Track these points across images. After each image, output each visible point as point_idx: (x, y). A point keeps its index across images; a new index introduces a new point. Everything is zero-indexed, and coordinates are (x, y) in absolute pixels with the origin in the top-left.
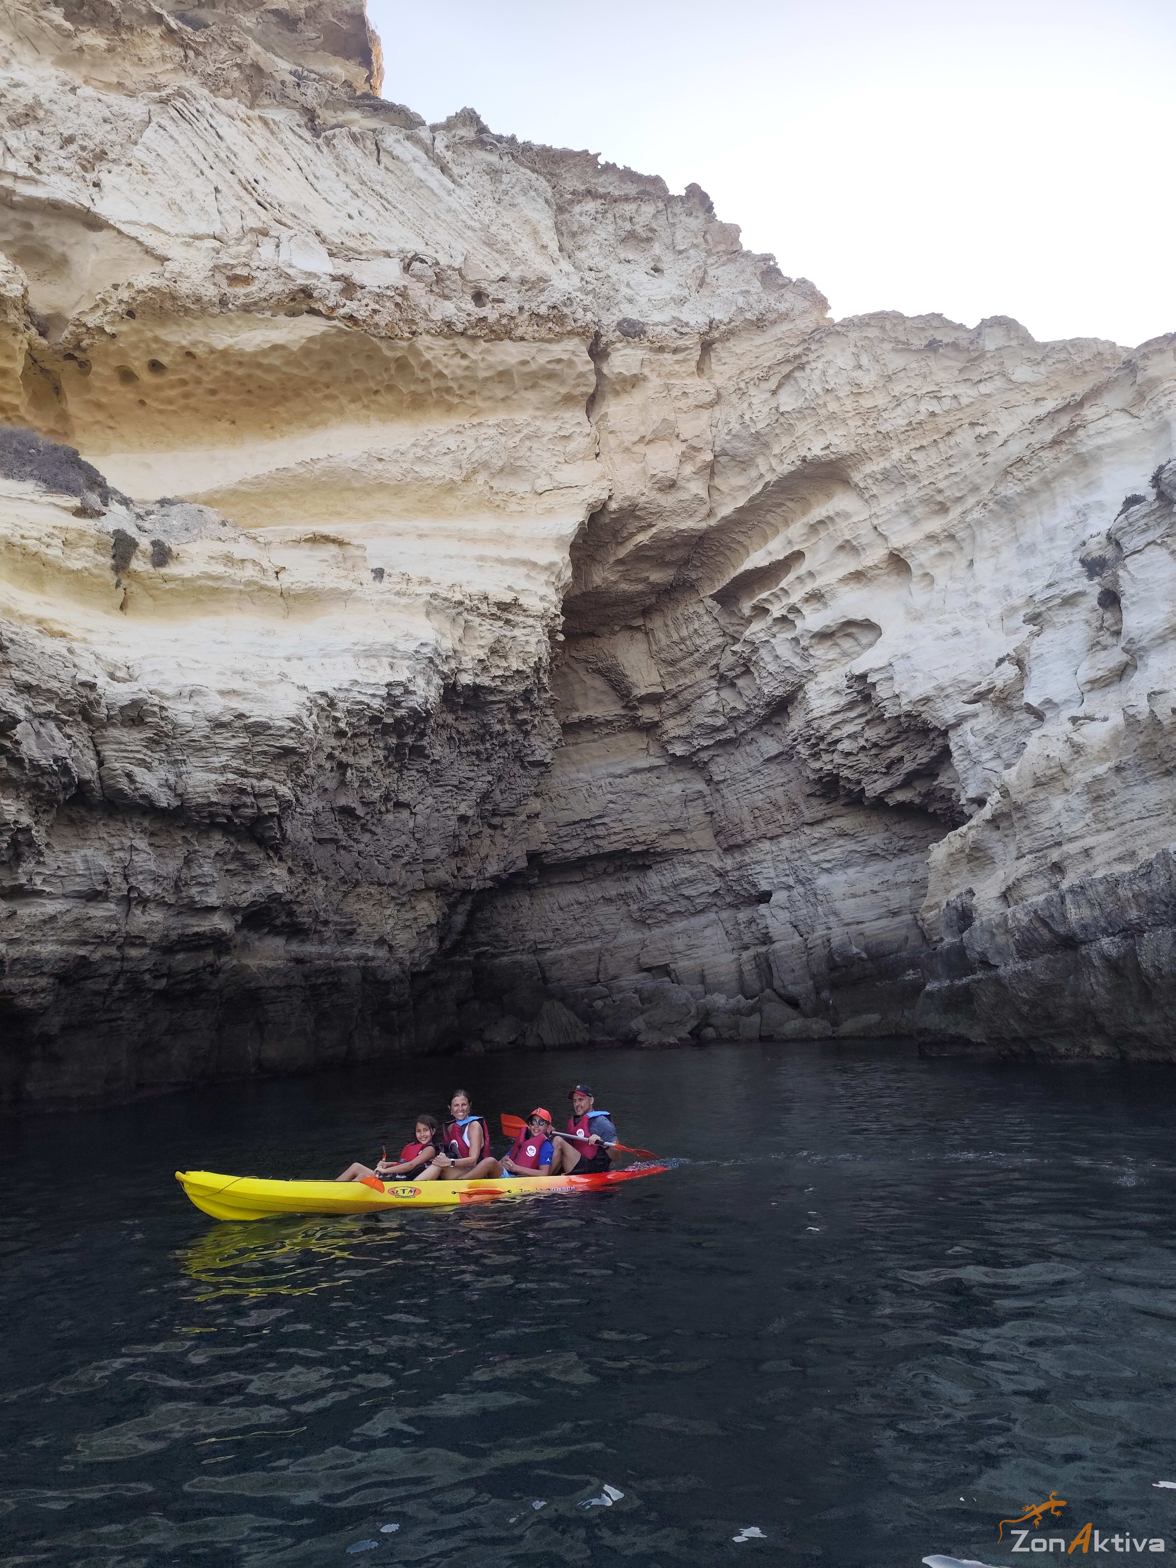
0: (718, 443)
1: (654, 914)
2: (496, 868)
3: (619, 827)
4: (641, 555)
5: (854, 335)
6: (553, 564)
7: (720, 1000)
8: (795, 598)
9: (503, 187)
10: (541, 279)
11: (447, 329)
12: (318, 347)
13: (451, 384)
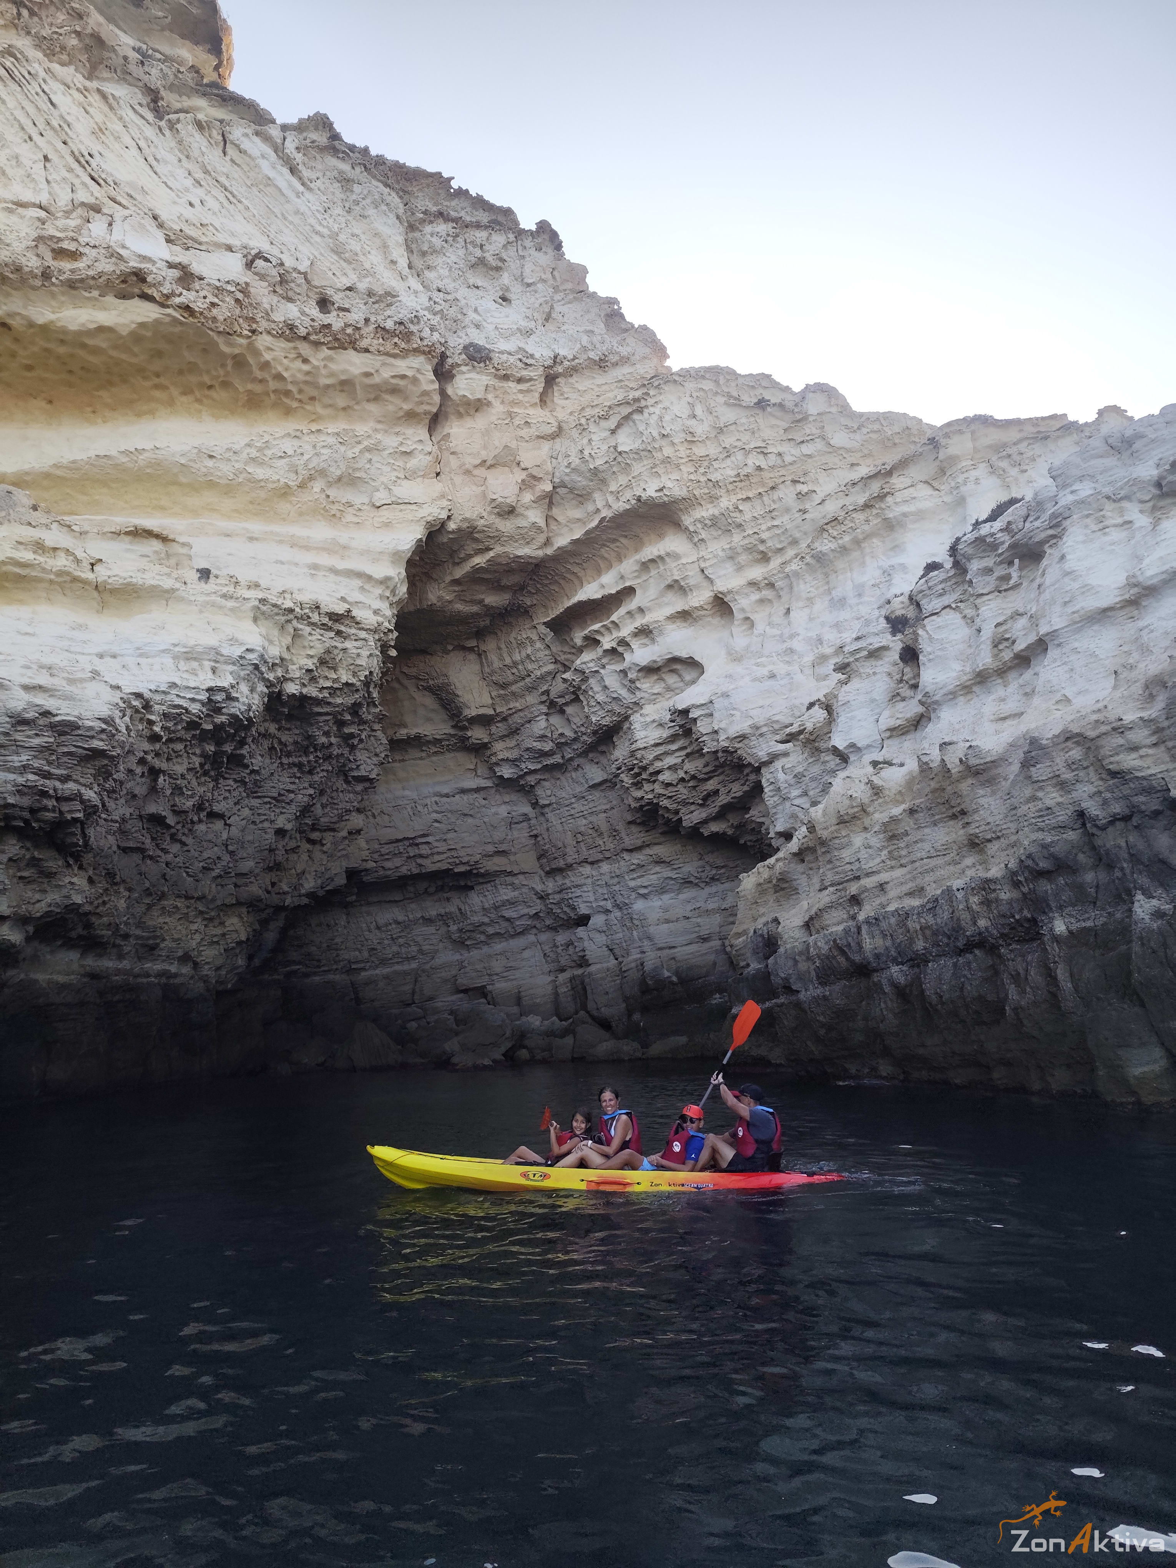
0: (557, 474)
1: (474, 935)
2: (312, 884)
3: (443, 847)
4: (477, 577)
5: (690, 386)
6: (388, 579)
7: (534, 1021)
8: (625, 632)
9: (354, 197)
10: (388, 294)
11: (289, 332)
12: (149, 334)
13: (290, 387)
